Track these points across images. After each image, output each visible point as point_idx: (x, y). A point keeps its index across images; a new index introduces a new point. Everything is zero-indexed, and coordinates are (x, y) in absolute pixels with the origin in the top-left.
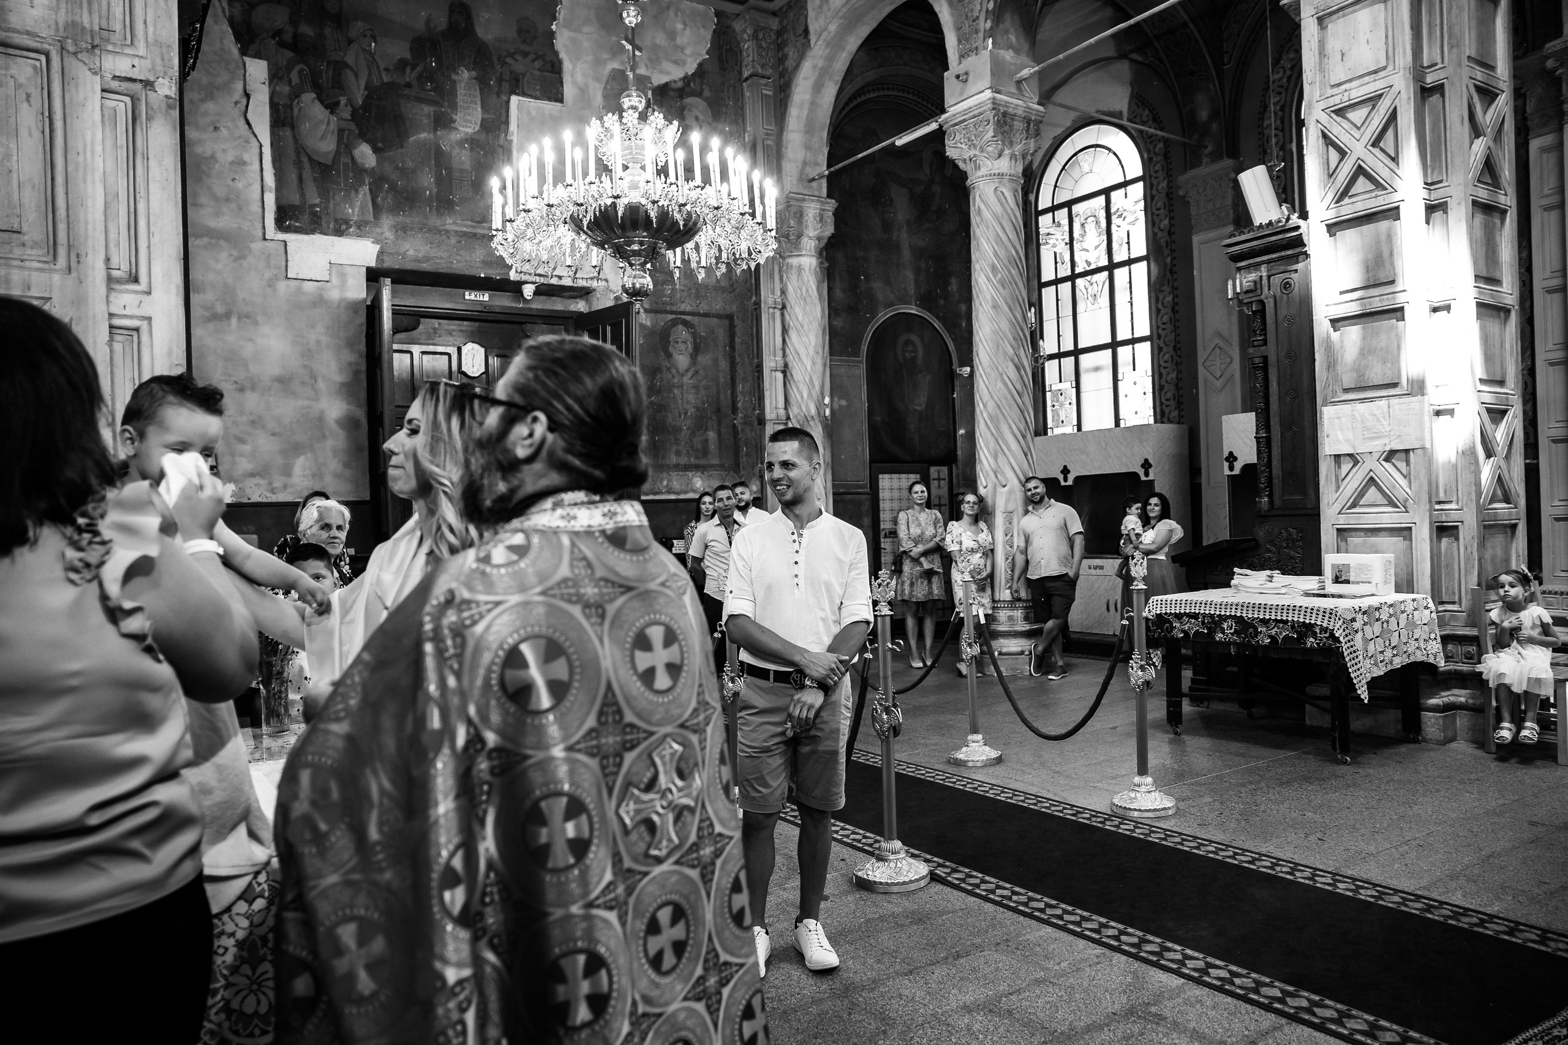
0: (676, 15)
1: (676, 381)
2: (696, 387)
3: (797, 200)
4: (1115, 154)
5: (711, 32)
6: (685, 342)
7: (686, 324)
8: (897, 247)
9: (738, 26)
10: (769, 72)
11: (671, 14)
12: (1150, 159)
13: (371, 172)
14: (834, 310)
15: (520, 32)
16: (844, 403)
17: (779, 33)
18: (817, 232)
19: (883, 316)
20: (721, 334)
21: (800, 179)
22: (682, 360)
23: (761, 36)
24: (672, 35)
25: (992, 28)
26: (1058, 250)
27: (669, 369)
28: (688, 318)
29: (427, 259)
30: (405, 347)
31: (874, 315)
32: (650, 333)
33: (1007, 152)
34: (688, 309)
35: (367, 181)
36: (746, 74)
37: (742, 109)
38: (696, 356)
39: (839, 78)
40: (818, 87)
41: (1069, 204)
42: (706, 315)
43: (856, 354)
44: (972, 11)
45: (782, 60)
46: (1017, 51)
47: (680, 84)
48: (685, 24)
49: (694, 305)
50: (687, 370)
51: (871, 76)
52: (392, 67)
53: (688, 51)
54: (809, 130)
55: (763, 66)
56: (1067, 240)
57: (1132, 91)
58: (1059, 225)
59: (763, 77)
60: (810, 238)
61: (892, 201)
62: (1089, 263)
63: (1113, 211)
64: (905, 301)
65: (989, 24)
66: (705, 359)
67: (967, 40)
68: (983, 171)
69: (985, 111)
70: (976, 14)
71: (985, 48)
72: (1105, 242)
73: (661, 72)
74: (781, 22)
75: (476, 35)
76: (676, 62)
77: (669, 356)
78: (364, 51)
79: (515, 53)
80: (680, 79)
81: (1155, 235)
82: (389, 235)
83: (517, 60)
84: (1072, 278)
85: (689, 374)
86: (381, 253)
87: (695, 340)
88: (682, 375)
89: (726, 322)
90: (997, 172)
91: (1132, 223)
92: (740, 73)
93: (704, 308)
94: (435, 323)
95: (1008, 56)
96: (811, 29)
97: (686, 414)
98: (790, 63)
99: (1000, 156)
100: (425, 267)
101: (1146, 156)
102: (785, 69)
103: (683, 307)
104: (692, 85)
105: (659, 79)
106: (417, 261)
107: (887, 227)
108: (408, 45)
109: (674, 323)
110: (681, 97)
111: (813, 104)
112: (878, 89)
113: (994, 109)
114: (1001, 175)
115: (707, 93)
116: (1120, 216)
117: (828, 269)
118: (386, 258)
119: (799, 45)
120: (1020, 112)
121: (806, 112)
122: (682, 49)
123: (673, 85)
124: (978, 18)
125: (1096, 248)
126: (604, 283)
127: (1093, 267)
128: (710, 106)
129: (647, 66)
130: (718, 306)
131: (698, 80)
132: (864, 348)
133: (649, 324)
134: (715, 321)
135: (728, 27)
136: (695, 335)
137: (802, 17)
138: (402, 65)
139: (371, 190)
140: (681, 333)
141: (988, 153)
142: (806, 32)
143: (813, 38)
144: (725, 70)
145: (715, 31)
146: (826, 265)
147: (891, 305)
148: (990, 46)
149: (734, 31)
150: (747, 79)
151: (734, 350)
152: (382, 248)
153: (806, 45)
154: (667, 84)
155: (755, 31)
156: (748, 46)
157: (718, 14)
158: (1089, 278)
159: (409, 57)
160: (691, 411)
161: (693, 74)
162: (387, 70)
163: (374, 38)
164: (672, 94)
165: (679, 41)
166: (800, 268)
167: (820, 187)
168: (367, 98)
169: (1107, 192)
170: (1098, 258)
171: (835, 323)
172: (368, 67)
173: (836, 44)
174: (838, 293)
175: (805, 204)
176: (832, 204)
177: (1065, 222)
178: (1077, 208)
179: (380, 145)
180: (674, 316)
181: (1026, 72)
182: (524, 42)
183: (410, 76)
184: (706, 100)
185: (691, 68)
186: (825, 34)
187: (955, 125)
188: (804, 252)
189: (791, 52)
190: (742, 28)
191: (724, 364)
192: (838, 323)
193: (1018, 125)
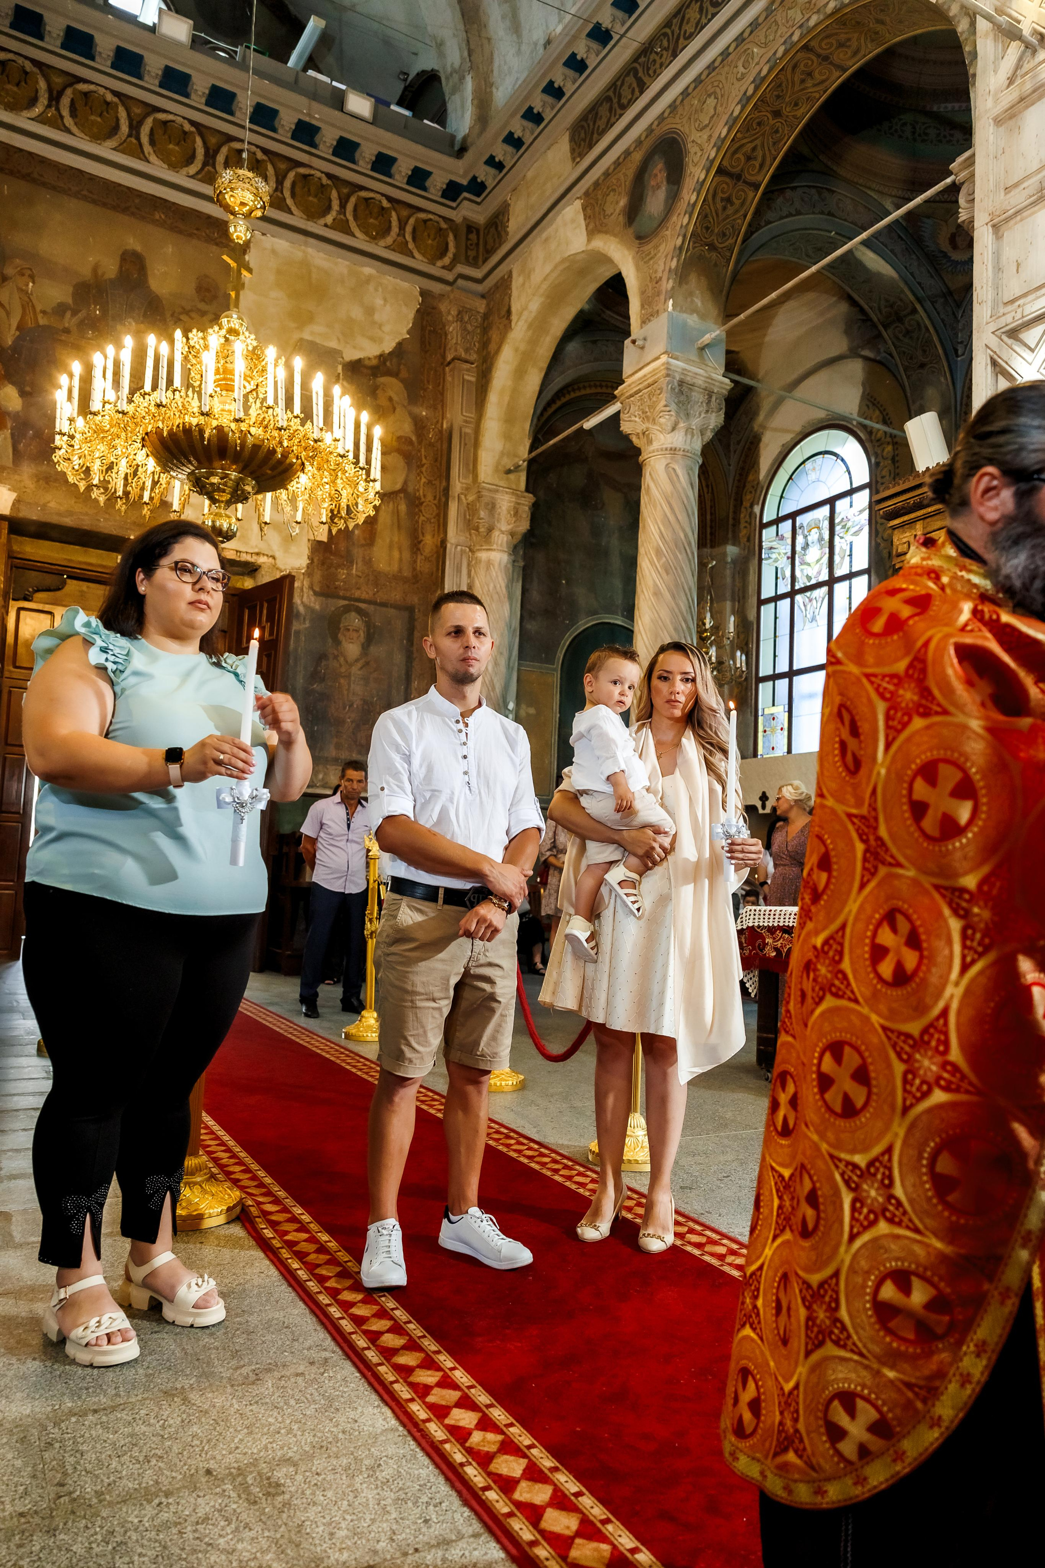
0: (376, 290)
1: (343, 670)
2: (366, 680)
3: (490, 490)
4: (843, 460)
5: (414, 312)
6: (357, 631)
7: (359, 611)
8: (606, 553)
9: (443, 307)
10: (473, 357)
11: (371, 287)
12: (877, 464)
13: (16, 416)
14: (527, 612)
15: (199, 289)
16: (532, 711)
17: (486, 316)
18: (510, 527)
19: (584, 623)
20: (399, 624)
21: (496, 470)
22: (352, 648)
23: (466, 318)
24: (370, 311)
25: (673, 287)
26: (780, 565)
27: (336, 657)
28: (363, 606)
29: (70, 513)
30: (47, 608)
31: (574, 622)
32: (318, 618)
33: (682, 425)
34: (364, 596)
35: (9, 425)
36: (449, 358)
37: (442, 394)
38: (368, 646)
39: (544, 364)
40: (519, 373)
41: (793, 516)
42: (384, 605)
43: (550, 660)
44: (656, 272)
45: (485, 344)
46: (703, 317)
47: (374, 362)
48: (385, 300)
49: (371, 593)
50: (357, 660)
51: (585, 369)
52: (49, 310)
53: (387, 328)
54: (509, 419)
55: (467, 350)
56: (789, 554)
57: (864, 392)
58: (782, 538)
59: (467, 361)
60: (503, 532)
61: (604, 504)
62: (809, 578)
63: (837, 521)
64: (609, 610)
65: (671, 283)
66: (378, 651)
67: (650, 304)
68: (655, 445)
69: (659, 378)
70: (659, 275)
71: (665, 310)
72: (827, 555)
73: (354, 347)
74: (488, 305)
75: (149, 287)
76: (373, 339)
77: (337, 642)
78: (20, 290)
79: (191, 311)
80: (376, 357)
81: (878, 545)
82: (30, 484)
83: (192, 318)
84: (792, 594)
85: (359, 665)
86: (17, 503)
87: (368, 630)
88: (351, 665)
89: (406, 614)
90: (669, 446)
91: (856, 534)
92: (444, 357)
93: (381, 597)
94: (84, 586)
95: (692, 320)
96: (513, 309)
97: (351, 706)
98: (492, 347)
99: (673, 429)
100: (68, 521)
101: (873, 460)
102: (489, 353)
103: (357, 594)
104: (388, 364)
105: (351, 355)
106: (59, 514)
107: (596, 531)
108: (71, 289)
109: (347, 609)
110: (375, 375)
111: (515, 392)
112: (596, 386)
113: (668, 375)
114: (673, 450)
115: (404, 374)
116: (844, 527)
117: (524, 568)
118: (22, 507)
119: (501, 326)
120: (700, 382)
121: (507, 399)
122: (380, 326)
123: (367, 362)
124: (661, 278)
125: (818, 561)
126: (271, 560)
127: (813, 582)
128: (406, 388)
129: (339, 340)
130: (396, 596)
131: (395, 360)
132: (560, 654)
133: (317, 607)
134: (392, 612)
135: (434, 308)
136: (369, 625)
137: (507, 298)
138: (61, 310)
139: (12, 435)
140: (355, 621)
141: (660, 425)
142: (509, 312)
143: (514, 317)
144: (426, 352)
145: (418, 311)
146: (522, 564)
147: (595, 613)
148: (670, 308)
149: (440, 313)
150: (449, 363)
151: (412, 644)
152: (18, 496)
153: (508, 327)
154: (360, 360)
155: (459, 313)
156: (453, 329)
157: (424, 293)
158: (808, 594)
159: (70, 301)
160: (357, 702)
161: (390, 354)
162: (44, 312)
163: (32, 278)
164: (365, 371)
165: (377, 317)
166: (489, 563)
167: (519, 480)
168: (17, 340)
169: (831, 501)
170: (819, 573)
171: (529, 626)
172: (23, 306)
173: (539, 326)
174: (535, 595)
175: (498, 496)
176: (530, 498)
177: (788, 535)
178: (799, 520)
179: (28, 389)
180: (346, 602)
181: (707, 338)
182: (203, 300)
183: (69, 321)
184: (402, 381)
185: (388, 346)
186: (526, 313)
187: (631, 396)
188: (495, 547)
189: (494, 335)
190: (448, 311)
191: (399, 658)
192: (532, 626)
193: (698, 396)
